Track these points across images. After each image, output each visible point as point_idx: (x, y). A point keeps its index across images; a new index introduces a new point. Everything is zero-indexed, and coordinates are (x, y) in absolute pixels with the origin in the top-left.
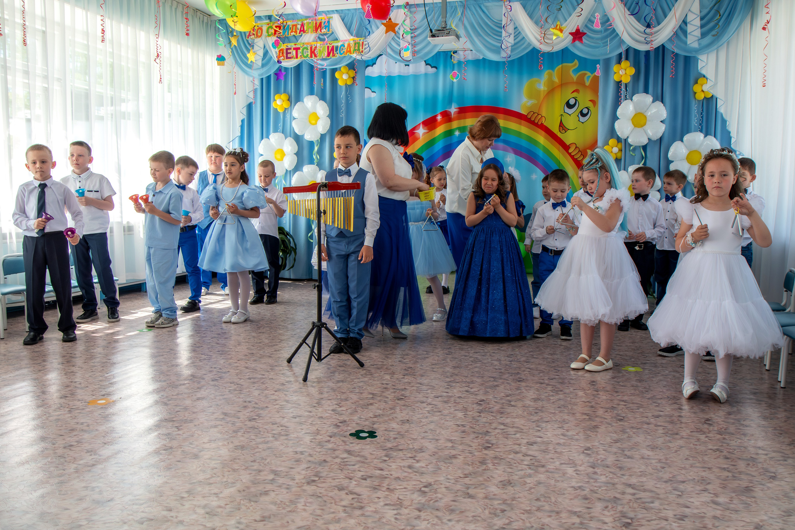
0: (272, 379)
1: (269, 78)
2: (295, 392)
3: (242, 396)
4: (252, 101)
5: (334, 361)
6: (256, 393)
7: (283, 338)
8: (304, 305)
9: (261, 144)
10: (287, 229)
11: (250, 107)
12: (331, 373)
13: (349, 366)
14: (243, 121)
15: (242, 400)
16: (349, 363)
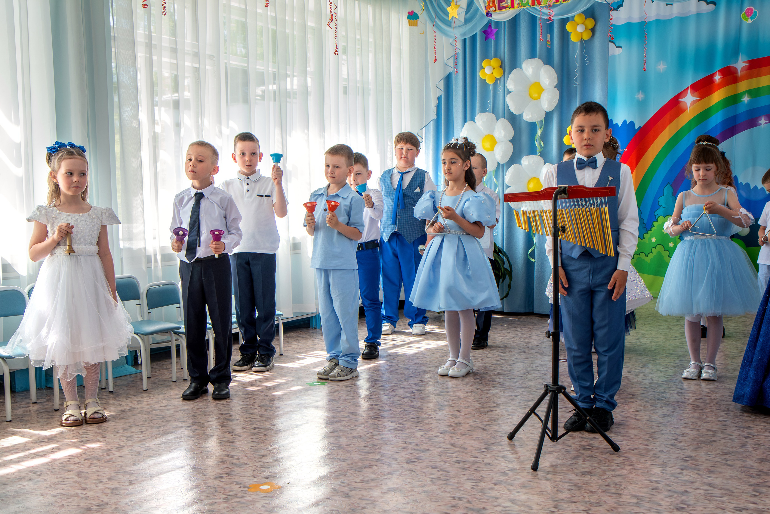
0: (489, 464)
1: (474, 38)
2: (523, 486)
3: (449, 489)
4: (452, 70)
5: (574, 441)
6: (468, 485)
7: (499, 400)
8: (524, 352)
9: (463, 129)
10: (499, 245)
11: (448, 79)
12: (572, 459)
13: (597, 448)
14: (439, 99)
15: (449, 495)
16: (596, 444)
